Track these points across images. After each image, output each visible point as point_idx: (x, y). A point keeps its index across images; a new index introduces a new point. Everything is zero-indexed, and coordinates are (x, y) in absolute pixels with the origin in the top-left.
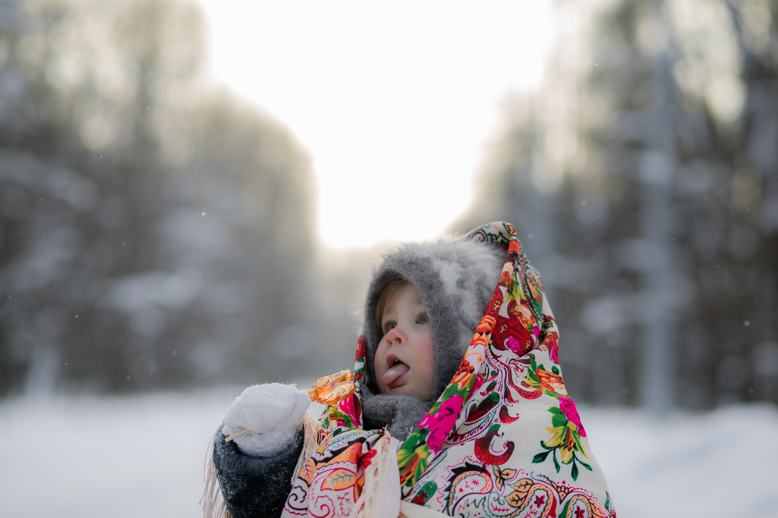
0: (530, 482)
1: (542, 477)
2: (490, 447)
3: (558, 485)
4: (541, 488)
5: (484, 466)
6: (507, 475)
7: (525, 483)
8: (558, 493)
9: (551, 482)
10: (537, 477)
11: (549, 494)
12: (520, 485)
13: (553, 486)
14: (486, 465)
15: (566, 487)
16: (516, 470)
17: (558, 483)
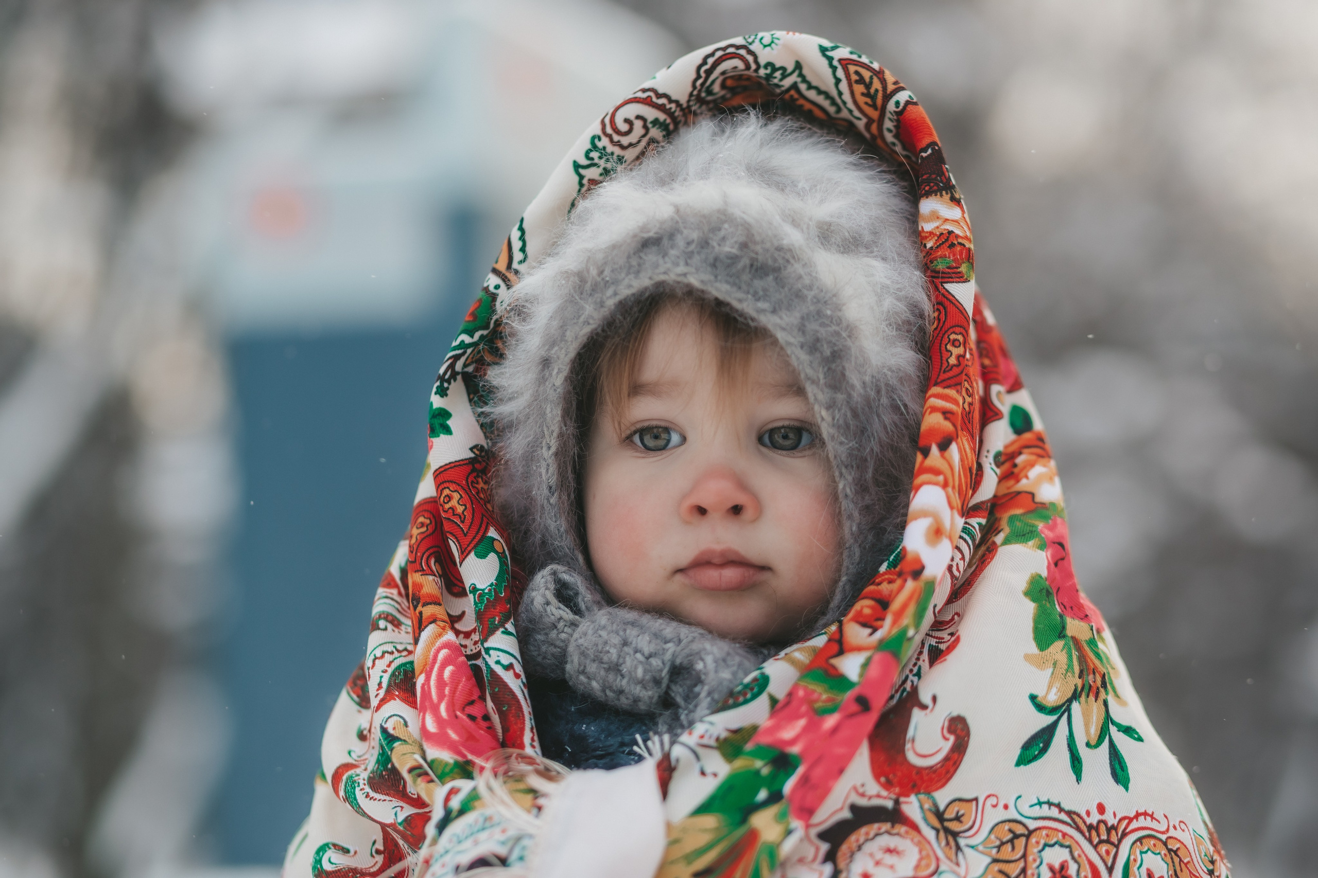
0: (1020, 830)
1: (1045, 807)
2: (908, 746)
3: (1088, 821)
4: (1052, 842)
5: (897, 802)
6: (958, 818)
7: (1010, 836)
8: (1095, 847)
9: (1069, 813)
10: (1032, 808)
11: (1076, 854)
12: (998, 843)
13: (1078, 829)
14: (902, 799)
15: (1110, 824)
16: (976, 799)
17: (1088, 813)
